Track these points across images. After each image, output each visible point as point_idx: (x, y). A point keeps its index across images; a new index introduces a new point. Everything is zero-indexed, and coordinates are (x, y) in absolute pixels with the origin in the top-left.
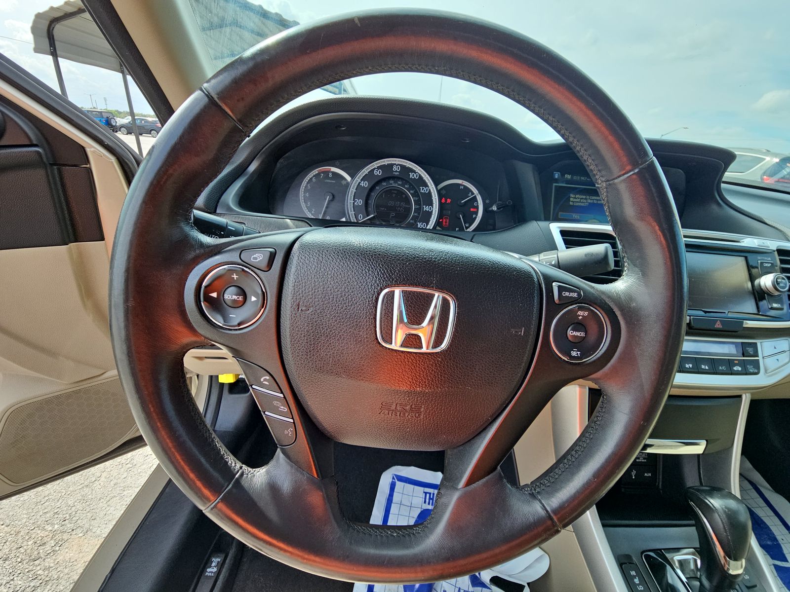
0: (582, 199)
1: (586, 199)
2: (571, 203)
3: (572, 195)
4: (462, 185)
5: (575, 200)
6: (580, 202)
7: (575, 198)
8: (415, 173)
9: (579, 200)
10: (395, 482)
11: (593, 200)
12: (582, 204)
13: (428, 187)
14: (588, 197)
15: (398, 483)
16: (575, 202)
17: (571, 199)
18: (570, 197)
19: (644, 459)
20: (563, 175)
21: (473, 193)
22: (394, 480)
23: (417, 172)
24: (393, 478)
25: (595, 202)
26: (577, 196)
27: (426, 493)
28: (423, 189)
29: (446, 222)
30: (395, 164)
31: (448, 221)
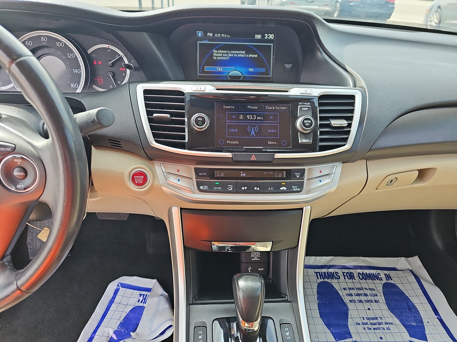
0: (224, 53)
1: (227, 53)
2: (215, 58)
3: (215, 51)
4: (109, 49)
5: (217, 55)
6: (222, 56)
7: (217, 53)
8: (61, 42)
9: (221, 55)
10: (119, 288)
11: (233, 54)
12: (224, 58)
13: (74, 53)
14: (229, 52)
15: (121, 289)
16: (218, 56)
17: (214, 54)
18: (213, 53)
19: (258, 258)
20: (205, 34)
21: (119, 55)
22: (118, 287)
23: (62, 41)
24: (118, 286)
25: (235, 55)
26: (219, 51)
27: (141, 295)
28: (70, 55)
29: (100, 81)
30: (42, 36)
31: (102, 80)
